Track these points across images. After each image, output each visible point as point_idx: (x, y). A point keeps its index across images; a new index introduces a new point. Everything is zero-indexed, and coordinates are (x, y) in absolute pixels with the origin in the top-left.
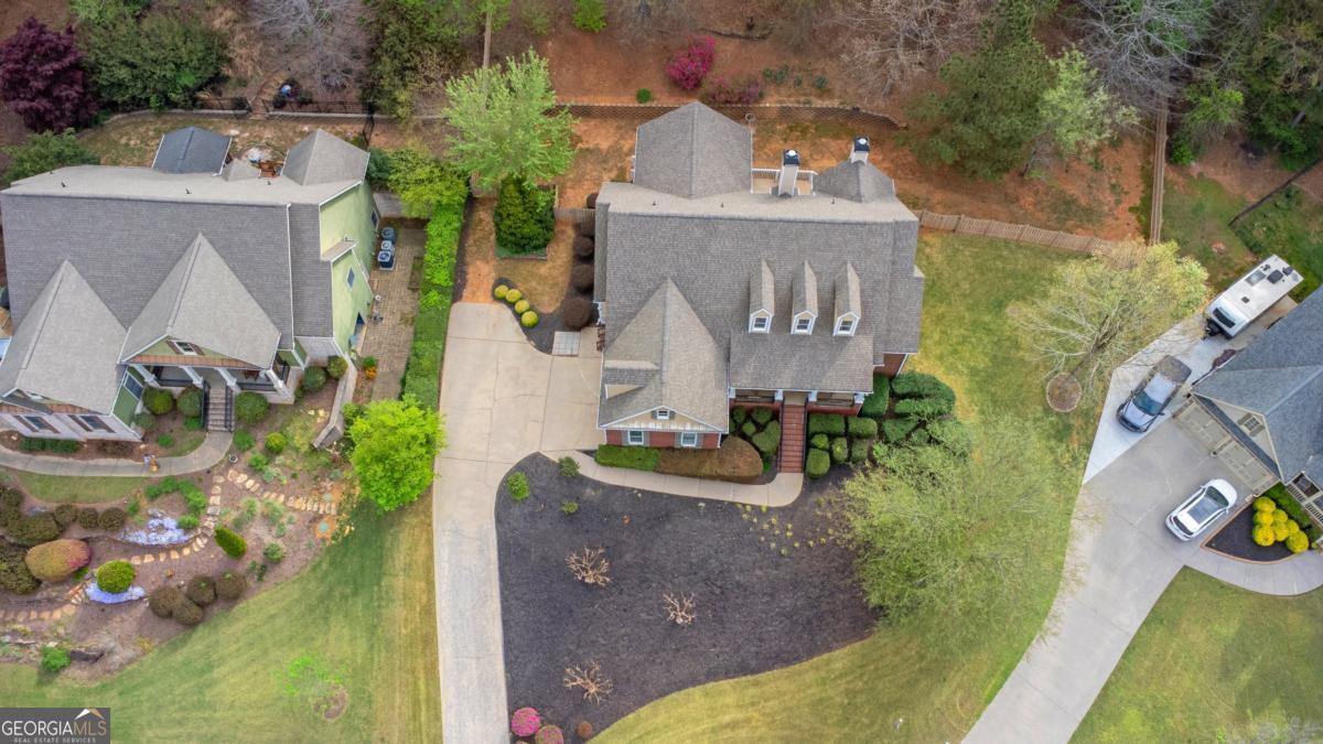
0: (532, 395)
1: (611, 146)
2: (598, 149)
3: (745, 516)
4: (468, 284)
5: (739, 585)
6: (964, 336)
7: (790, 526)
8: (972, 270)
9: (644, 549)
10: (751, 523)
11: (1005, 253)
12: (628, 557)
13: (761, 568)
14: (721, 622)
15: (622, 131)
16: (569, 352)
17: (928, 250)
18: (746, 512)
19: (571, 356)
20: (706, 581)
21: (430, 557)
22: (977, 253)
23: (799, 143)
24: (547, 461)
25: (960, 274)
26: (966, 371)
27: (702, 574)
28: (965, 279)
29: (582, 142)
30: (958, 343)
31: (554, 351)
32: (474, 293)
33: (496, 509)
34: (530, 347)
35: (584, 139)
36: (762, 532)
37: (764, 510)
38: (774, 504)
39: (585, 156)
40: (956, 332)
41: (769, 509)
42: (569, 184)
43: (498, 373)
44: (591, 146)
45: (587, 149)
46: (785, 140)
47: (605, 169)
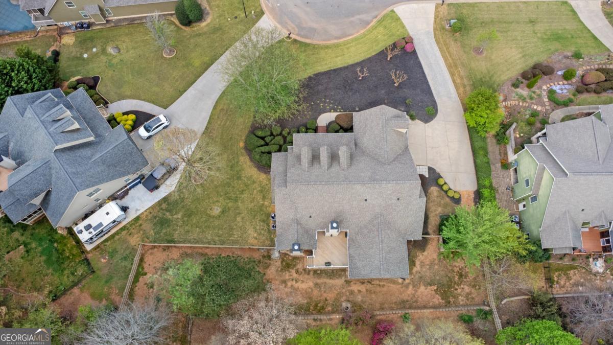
0: (433, 148)
1: (419, 288)
2: (425, 286)
3: (340, 107)
4: (472, 200)
5: (339, 89)
6: (243, 194)
7: (322, 107)
8: (235, 227)
9: (377, 95)
10: (337, 106)
11: (217, 239)
12: (383, 92)
13: (331, 95)
14: (345, 80)
15: (414, 299)
16: (420, 167)
17: (255, 235)
18: (340, 109)
19: (419, 166)
20: (352, 89)
21: (457, 90)
22: (231, 237)
23: (319, 299)
24: (421, 120)
25: (241, 224)
26: (243, 178)
27: (353, 91)
28: (239, 222)
29: (435, 290)
30: (245, 190)
31: (427, 168)
32: (469, 196)
33: (437, 105)
34: (438, 170)
35: (433, 293)
36: (332, 104)
37: (332, 111)
38: (328, 114)
39: (431, 281)
40: (246, 195)
41: (330, 112)
42: (436, 262)
43: (449, 157)
44: (429, 287)
45: (431, 285)
46: (326, 300)
47: (420, 273)
